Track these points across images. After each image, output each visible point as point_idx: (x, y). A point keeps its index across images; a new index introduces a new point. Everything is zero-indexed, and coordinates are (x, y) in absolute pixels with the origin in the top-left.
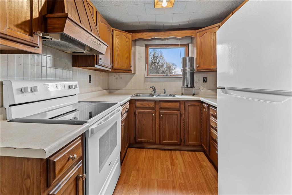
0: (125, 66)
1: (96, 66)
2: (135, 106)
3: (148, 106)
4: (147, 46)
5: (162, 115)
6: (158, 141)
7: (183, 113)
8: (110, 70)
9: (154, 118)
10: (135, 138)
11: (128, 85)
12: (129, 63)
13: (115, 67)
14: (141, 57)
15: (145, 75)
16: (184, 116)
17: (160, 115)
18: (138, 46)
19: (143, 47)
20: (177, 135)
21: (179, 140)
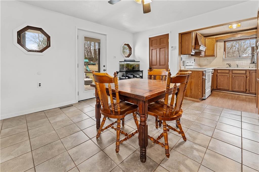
0: (211, 54)
1: (201, 55)
2: (217, 72)
3: (225, 72)
4: (225, 42)
5: (233, 77)
6: (230, 89)
7: (248, 76)
8: (204, 56)
9: (228, 78)
10: (217, 87)
11: (212, 63)
12: (214, 52)
13: (206, 55)
14: (221, 48)
15: (223, 57)
16: (249, 77)
17: (232, 76)
18: (219, 42)
19: (222, 42)
20: (244, 87)
21: (245, 89)
